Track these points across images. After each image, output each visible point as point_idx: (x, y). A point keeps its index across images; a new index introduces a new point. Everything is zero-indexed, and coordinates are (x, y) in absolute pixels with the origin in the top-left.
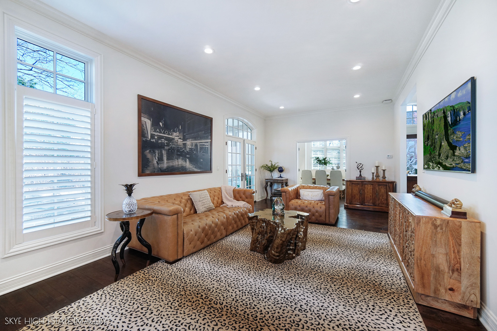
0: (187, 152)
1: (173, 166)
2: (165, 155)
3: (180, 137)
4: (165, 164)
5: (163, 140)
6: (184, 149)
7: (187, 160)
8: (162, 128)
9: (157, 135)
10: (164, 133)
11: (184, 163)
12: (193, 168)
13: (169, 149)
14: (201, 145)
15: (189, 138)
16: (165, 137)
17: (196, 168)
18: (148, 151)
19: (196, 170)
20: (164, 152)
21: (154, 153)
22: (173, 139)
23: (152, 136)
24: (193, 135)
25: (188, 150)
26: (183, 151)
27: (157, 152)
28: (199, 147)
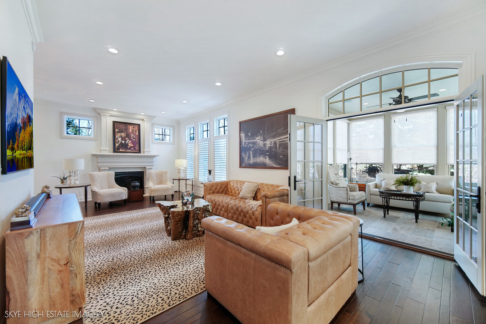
0: (267, 150)
1: (256, 162)
2: (252, 155)
3: (261, 139)
4: (252, 161)
5: (250, 144)
6: (264, 148)
7: (267, 157)
8: (250, 137)
9: (247, 142)
10: (251, 140)
11: (265, 160)
12: (272, 164)
13: (254, 150)
14: (280, 142)
15: (269, 138)
16: (252, 142)
17: (275, 164)
18: (243, 153)
19: (275, 166)
20: (251, 153)
21: (246, 154)
22: (256, 142)
23: (245, 143)
24: (271, 134)
25: (267, 148)
26: (264, 150)
27: (247, 153)
28: (278, 145)
